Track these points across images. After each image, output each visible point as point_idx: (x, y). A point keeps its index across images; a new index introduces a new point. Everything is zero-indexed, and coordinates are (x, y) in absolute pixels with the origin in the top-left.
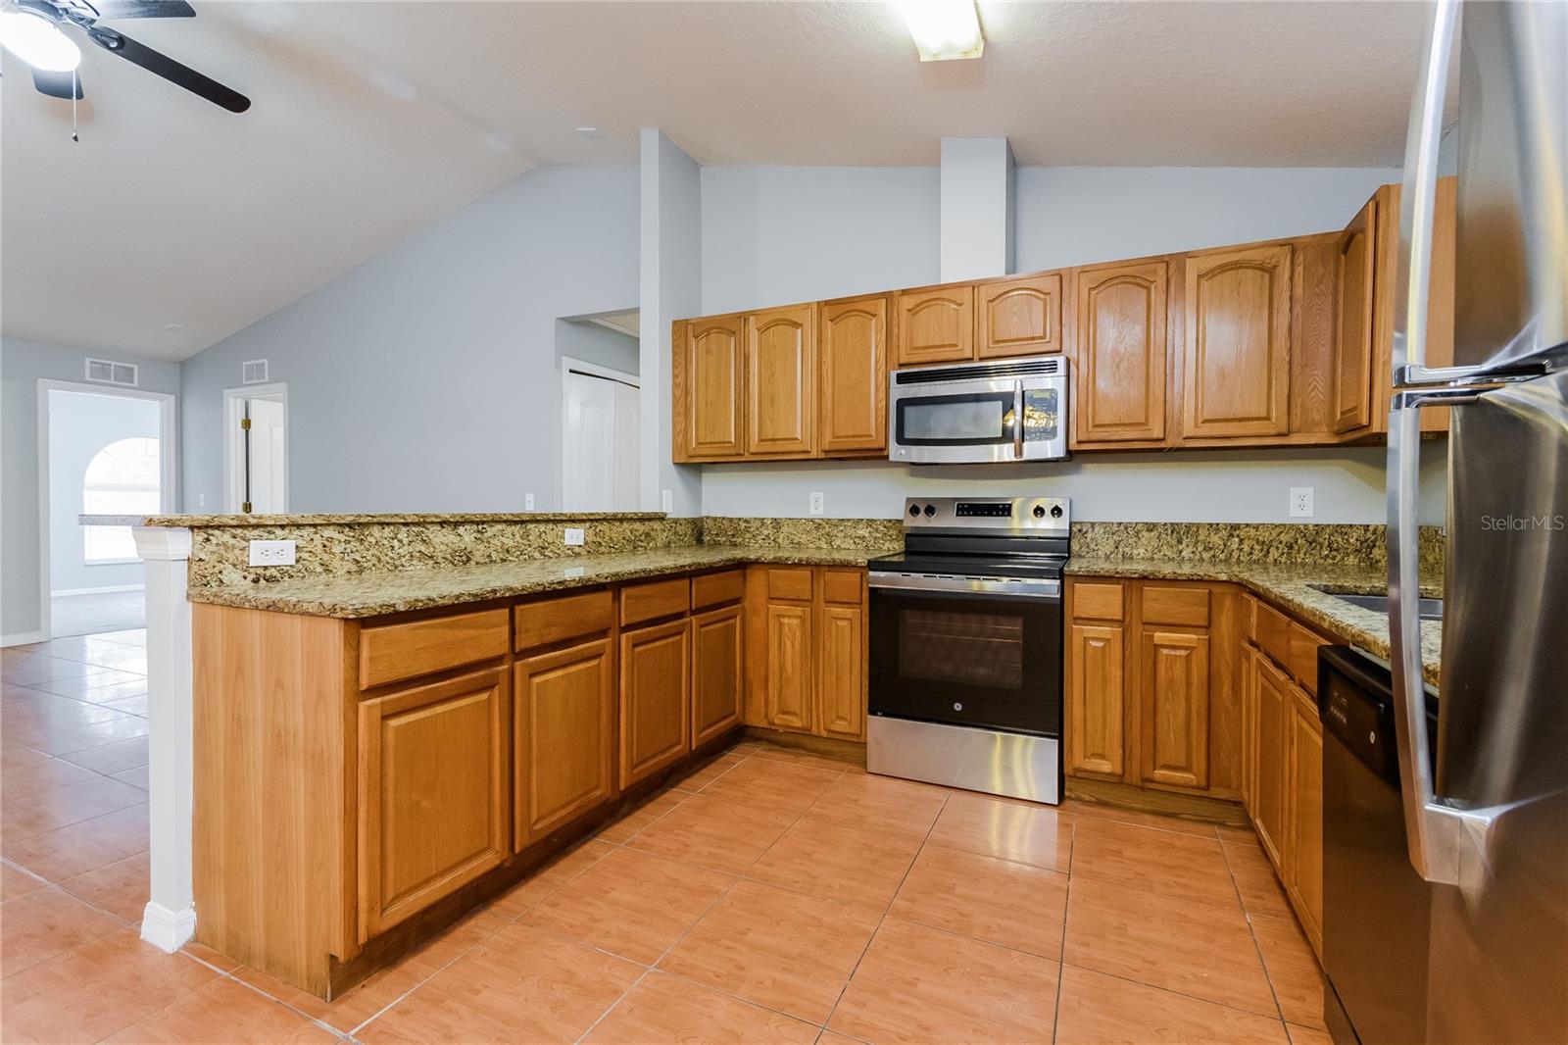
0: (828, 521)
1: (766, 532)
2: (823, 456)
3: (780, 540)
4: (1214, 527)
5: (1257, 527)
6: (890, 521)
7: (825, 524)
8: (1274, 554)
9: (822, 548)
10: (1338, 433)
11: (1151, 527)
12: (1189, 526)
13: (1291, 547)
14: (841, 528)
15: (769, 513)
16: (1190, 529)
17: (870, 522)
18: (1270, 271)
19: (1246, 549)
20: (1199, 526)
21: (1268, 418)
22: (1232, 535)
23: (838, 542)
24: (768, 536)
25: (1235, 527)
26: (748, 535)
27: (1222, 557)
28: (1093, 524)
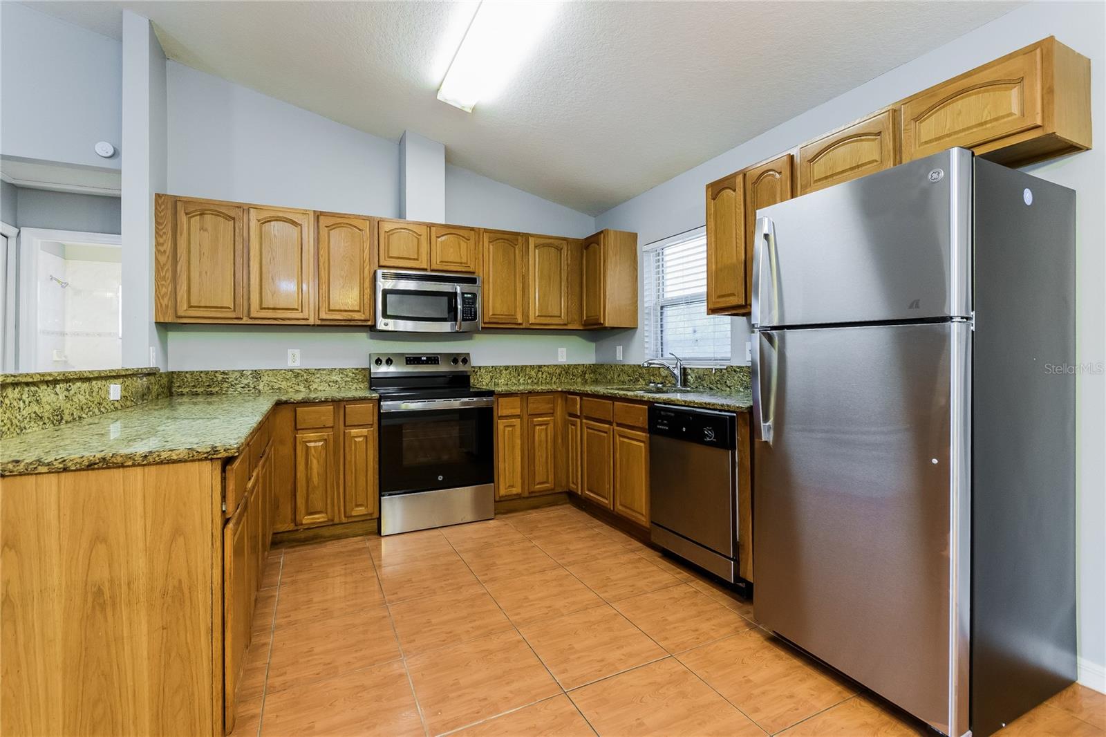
0: (307, 371)
1: (246, 382)
2: (319, 323)
3: (261, 387)
4: (532, 367)
5: (548, 366)
6: (357, 369)
7: (303, 373)
8: (554, 379)
9: (300, 391)
10: (585, 325)
11: (507, 368)
12: (522, 367)
13: (560, 375)
14: (318, 375)
15: (248, 365)
16: (523, 368)
17: (341, 371)
18: (560, 250)
19: (544, 377)
20: (526, 366)
21: (560, 317)
22: (539, 371)
23: (315, 386)
24: (248, 385)
25: (540, 367)
26: (226, 385)
27: (536, 381)
28: (480, 367)
